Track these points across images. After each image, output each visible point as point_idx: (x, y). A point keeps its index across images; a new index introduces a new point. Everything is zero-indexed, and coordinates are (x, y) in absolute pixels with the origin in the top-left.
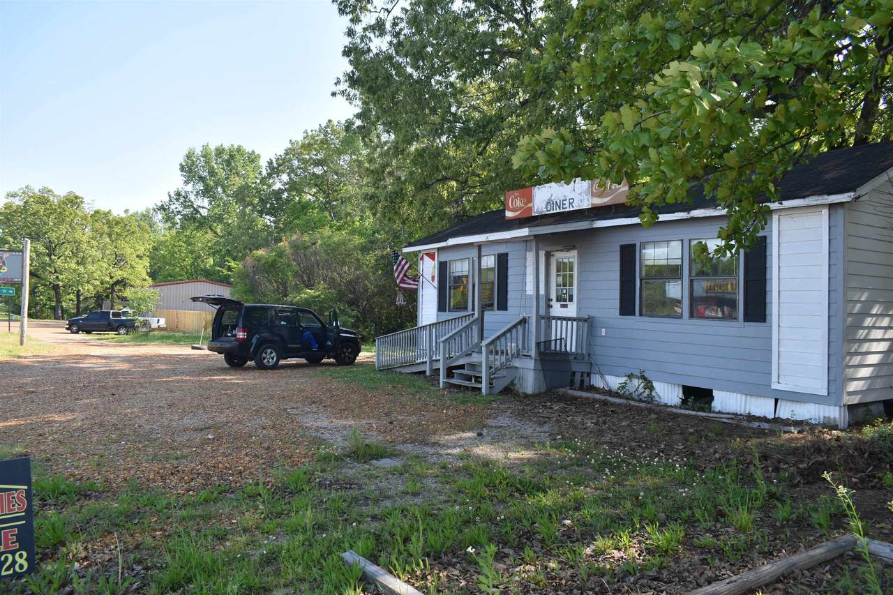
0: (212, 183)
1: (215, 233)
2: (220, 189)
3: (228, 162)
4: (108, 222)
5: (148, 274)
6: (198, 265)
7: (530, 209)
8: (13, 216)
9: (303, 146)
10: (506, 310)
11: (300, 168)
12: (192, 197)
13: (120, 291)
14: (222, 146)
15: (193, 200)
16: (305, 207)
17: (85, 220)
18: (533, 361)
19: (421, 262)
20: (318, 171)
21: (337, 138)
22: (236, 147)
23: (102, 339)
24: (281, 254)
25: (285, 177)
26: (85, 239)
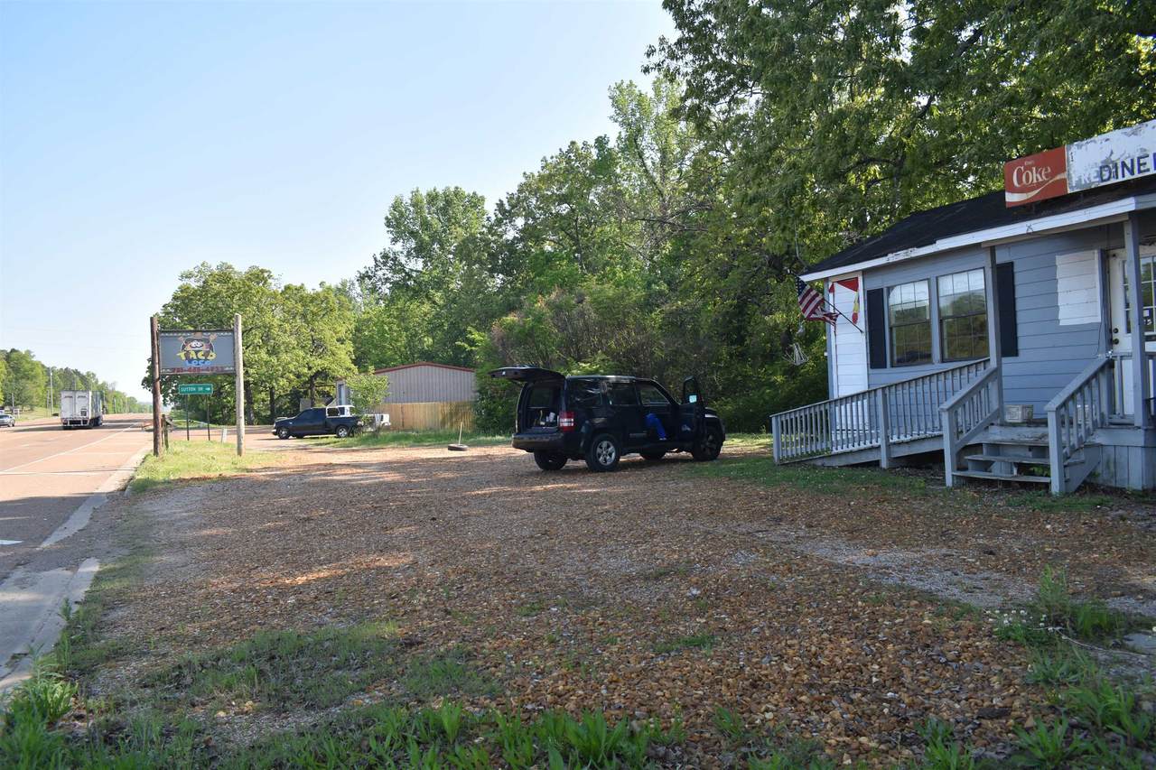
0: (427, 238)
1: (434, 302)
2: (436, 246)
3: (444, 211)
4: (302, 299)
5: (355, 362)
6: (415, 346)
7: (1063, 183)
8: (192, 299)
9: (542, 178)
10: (1016, 354)
11: (539, 209)
12: (403, 259)
13: (321, 385)
14: (435, 190)
15: (403, 262)
16: (549, 259)
17: (275, 298)
18: (1141, 432)
19: (831, 295)
20: (564, 209)
21: (584, 165)
22: (452, 189)
23: (321, 444)
24: (539, 319)
25: (520, 222)
26: (276, 322)
